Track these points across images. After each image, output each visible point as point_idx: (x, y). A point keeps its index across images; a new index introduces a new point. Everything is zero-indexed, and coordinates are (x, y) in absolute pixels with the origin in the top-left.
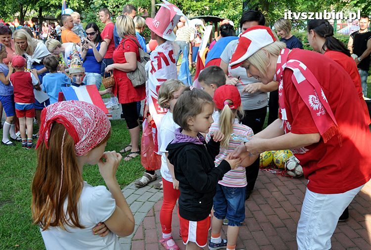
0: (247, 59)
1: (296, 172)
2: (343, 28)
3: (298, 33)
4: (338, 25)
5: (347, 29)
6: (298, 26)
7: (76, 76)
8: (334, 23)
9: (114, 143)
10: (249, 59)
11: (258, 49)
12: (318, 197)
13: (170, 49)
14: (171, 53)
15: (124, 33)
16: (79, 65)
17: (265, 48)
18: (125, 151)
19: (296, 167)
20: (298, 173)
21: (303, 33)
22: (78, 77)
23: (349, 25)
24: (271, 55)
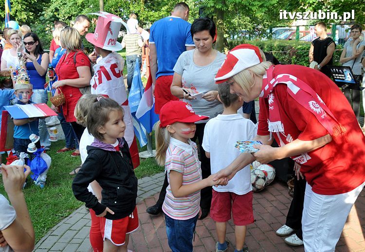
0: (232, 77)
1: (256, 186)
2: (306, 35)
3: (261, 42)
4: (301, 32)
5: (309, 37)
6: (260, 35)
7: (22, 92)
8: (297, 30)
9: (64, 165)
10: (234, 77)
11: (244, 68)
12: (325, 199)
13: (113, 62)
14: (114, 67)
15: (74, 47)
16: (26, 80)
17: (250, 69)
18: (75, 172)
19: (256, 180)
20: (259, 187)
21: (265, 41)
22: (24, 94)
23: (311, 32)
24: (255, 75)
